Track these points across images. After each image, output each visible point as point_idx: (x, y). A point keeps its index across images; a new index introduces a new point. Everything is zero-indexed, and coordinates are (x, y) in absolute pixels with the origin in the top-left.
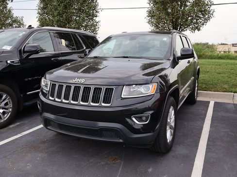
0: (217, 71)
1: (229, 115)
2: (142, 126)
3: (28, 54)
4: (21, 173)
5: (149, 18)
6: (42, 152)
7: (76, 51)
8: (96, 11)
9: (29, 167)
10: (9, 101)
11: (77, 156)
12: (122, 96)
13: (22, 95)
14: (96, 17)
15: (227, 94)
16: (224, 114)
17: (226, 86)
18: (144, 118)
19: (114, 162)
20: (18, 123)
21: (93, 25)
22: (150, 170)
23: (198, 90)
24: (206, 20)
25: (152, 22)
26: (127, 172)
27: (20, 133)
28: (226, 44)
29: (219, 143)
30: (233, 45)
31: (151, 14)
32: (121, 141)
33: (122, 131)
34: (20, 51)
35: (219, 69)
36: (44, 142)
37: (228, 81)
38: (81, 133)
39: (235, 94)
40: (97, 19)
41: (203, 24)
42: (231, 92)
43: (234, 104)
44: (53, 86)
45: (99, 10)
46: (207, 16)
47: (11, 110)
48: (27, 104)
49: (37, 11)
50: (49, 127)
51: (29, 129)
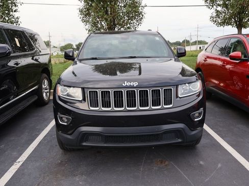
14: (15, 11)
18: (197, 115)
27: (15, 161)
33: (184, 131)
44: (93, 94)
50: (84, 144)
51: (21, 154)
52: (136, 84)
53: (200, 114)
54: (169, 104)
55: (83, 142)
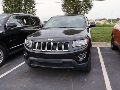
0: (97, 33)
1: (108, 52)
2: (82, 60)
3: (10, 27)
4: (23, 89)
5: (63, 8)
6: (28, 78)
7: (31, 25)
8: (35, 5)
9: (25, 85)
10: (2, 53)
11: (47, 77)
12: (73, 46)
13: (8, 50)
14: (35, 7)
15: (104, 43)
16: (106, 52)
17: (102, 40)
18: (83, 56)
19: (67, 78)
20: (7, 65)
21: (33, 12)
22: (85, 80)
23: (92, 42)
24: (90, 9)
25: (65, 10)
26: (75, 82)
27: (11, 69)
28: (92, 20)
29: (110, 65)
30: (96, 20)
31: (64, 6)
32: (72, 67)
33: (73, 63)
34: (5, 26)
35: (98, 32)
36: (26, 73)
37: (103, 37)
38: (49, 66)
39: (107, 43)
40: (35, 9)
41: (89, 11)
42: (105, 42)
43: (108, 48)
44: (35, 43)
45: (36, 4)
46: (90, 7)
47: (3, 58)
48: (10, 54)
49: (2, 5)
50: (32, 65)
51: (15, 67)
52: (52, 40)
53: (84, 56)
54: (66, 50)
55: (31, 64)
